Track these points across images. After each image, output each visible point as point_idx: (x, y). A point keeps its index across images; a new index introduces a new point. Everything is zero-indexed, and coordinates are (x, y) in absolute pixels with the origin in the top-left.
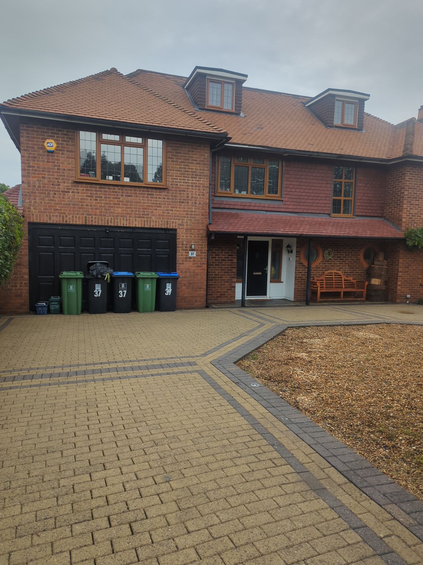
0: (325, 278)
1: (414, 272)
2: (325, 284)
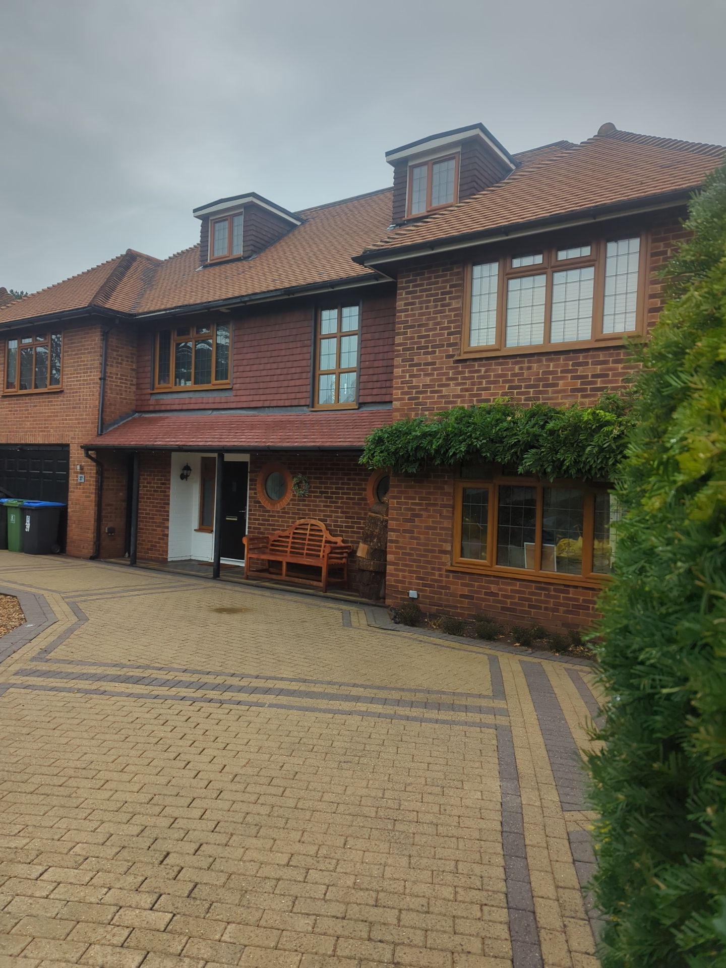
1: (428, 534)
2: (290, 545)
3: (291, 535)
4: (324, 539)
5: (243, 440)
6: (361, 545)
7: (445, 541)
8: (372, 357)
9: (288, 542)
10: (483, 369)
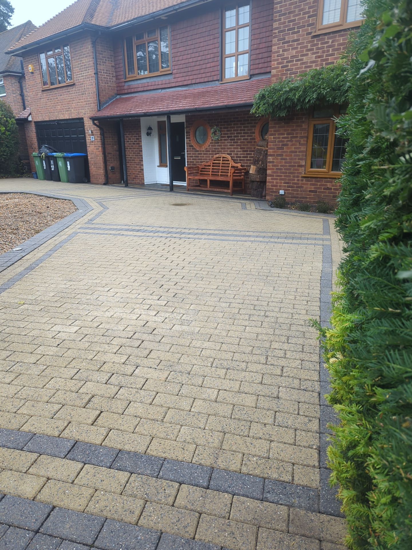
0: (213, 163)
1: (291, 156)
2: (211, 170)
3: (212, 165)
4: (230, 165)
5: (181, 106)
6: (252, 166)
7: (302, 159)
8: (258, 41)
9: (210, 169)
10: (330, 41)
